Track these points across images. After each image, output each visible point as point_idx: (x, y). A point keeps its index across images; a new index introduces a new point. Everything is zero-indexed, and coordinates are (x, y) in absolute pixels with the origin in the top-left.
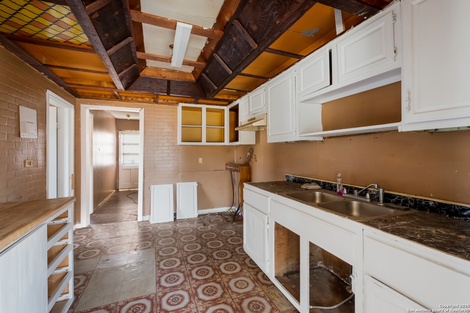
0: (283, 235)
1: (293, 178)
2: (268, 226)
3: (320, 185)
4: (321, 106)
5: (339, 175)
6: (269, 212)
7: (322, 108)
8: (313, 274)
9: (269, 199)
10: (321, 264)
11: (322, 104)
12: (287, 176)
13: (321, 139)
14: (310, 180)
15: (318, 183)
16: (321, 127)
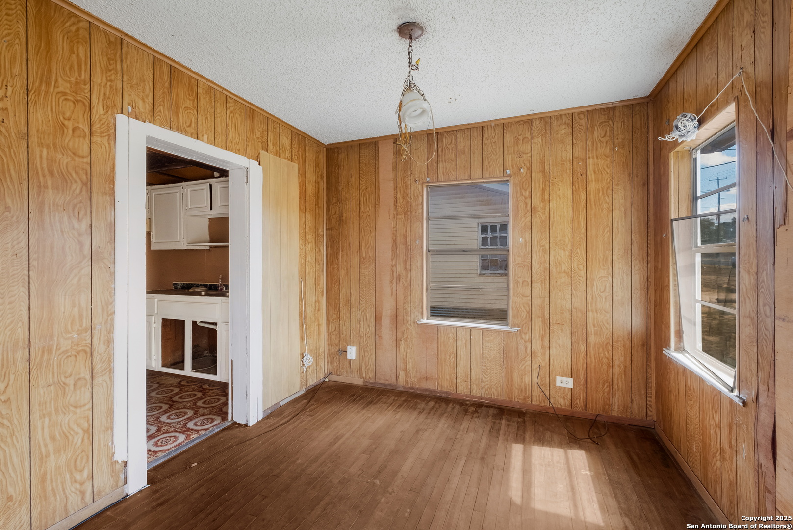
0: (170, 331)
1: (182, 285)
2: (155, 325)
3: (207, 287)
4: (208, 220)
5: (221, 276)
6: (156, 312)
7: (209, 221)
8: (195, 353)
9: (156, 300)
10: (208, 353)
11: (209, 219)
12: (174, 284)
13: (208, 248)
14: (198, 284)
15: (205, 286)
16: (208, 238)
